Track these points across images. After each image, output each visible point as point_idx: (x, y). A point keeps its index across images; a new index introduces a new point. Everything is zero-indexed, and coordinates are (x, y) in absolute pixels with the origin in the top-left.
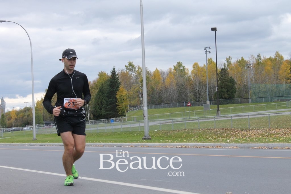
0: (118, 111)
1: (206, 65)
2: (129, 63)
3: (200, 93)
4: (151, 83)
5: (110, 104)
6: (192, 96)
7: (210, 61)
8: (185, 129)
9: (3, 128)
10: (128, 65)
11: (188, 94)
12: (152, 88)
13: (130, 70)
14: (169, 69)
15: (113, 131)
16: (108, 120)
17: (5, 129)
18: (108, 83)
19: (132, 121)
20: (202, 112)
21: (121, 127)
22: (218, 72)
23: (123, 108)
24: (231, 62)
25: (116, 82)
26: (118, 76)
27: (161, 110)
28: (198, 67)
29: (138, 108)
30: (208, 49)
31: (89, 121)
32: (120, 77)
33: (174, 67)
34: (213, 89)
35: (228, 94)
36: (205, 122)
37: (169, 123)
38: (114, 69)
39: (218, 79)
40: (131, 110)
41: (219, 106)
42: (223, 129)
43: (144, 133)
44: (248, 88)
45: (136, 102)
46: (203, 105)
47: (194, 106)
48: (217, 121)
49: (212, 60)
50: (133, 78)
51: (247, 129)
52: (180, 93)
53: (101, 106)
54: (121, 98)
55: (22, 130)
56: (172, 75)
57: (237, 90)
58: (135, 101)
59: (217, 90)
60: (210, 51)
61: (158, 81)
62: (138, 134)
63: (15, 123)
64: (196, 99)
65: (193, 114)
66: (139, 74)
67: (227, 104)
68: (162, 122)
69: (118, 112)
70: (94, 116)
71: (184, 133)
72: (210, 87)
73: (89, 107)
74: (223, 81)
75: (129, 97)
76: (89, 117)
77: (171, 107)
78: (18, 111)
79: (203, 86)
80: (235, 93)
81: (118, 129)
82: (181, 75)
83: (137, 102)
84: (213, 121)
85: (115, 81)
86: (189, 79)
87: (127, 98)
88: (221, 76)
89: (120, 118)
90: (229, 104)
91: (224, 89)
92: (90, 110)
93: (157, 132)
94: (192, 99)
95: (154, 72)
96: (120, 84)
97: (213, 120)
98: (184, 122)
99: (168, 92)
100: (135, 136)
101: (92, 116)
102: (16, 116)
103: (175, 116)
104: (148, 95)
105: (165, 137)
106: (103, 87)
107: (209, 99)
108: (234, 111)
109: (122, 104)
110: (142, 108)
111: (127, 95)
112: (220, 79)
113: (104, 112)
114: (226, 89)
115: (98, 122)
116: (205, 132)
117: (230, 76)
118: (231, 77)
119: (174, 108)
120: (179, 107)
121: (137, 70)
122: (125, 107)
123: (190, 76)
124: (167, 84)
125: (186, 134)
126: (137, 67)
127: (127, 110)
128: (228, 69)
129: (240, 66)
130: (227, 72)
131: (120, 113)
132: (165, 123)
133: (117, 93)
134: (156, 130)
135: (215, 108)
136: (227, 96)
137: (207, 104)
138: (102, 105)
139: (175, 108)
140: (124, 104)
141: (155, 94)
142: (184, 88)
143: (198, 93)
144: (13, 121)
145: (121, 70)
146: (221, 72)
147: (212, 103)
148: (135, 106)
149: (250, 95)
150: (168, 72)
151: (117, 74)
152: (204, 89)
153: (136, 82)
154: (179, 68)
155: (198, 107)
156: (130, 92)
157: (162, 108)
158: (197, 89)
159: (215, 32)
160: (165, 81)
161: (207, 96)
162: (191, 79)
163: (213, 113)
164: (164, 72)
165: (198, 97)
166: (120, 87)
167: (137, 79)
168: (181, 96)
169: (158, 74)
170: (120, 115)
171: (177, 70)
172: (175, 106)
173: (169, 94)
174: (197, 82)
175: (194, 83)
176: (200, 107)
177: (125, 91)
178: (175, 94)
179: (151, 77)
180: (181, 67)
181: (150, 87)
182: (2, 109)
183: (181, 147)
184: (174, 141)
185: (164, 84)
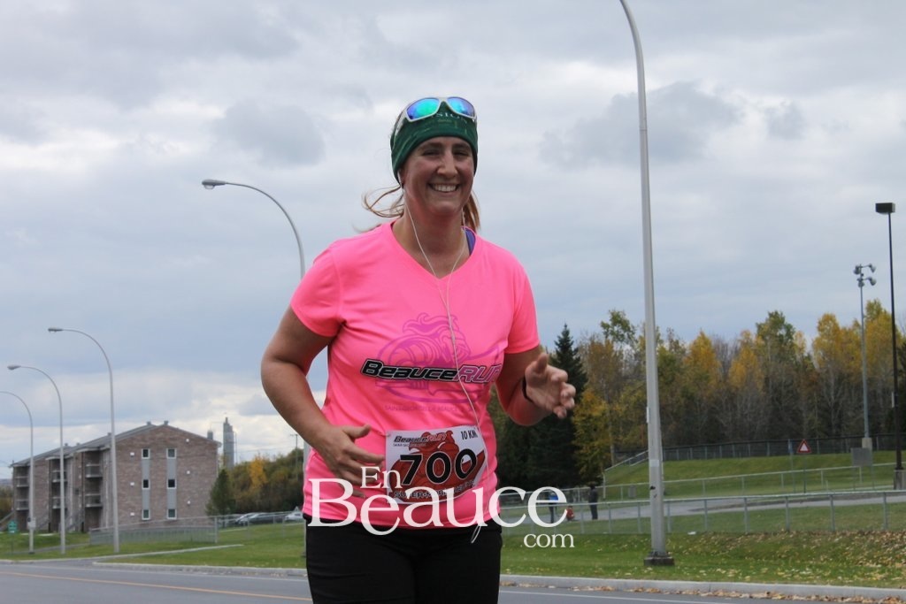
0: (577, 465)
1: (860, 323)
2: (612, 314)
3: (840, 412)
4: (683, 377)
5: (552, 443)
6: (817, 422)
7: (874, 309)
8: (788, 531)
9: (224, 513)
10: (610, 323)
11: (804, 415)
13: (617, 336)
14: (742, 334)
17: (230, 518)
19: (620, 498)
20: (847, 473)
22: (899, 345)
23: (593, 456)
25: (574, 373)
26: (578, 356)
27: (713, 463)
28: (836, 329)
29: (641, 458)
30: (866, 272)
32: (585, 359)
33: (759, 327)
34: (884, 399)
37: (739, 505)
38: (566, 333)
39: (900, 367)
40: (619, 462)
41: (902, 452)
45: (635, 437)
46: (850, 451)
47: (823, 452)
49: (879, 305)
50: (626, 361)
52: (778, 410)
53: (525, 448)
54: (588, 424)
55: (280, 521)
56: (752, 354)
58: (633, 436)
59: (895, 404)
60: (875, 276)
61: (708, 372)
63: (262, 498)
64: (827, 430)
65: (819, 477)
69: (579, 469)
71: (782, 543)
72: (875, 392)
75: (614, 423)
77: (748, 456)
78: (272, 460)
79: (850, 391)
82: (779, 354)
83: (641, 437)
84: (879, 505)
85: (571, 370)
86: (804, 366)
87: (606, 426)
93: (694, 540)
94: (817, 431)
95: (695, 343)
96: (586, 381)
97: (881, 501)
98: (784, 506)
99: (739, 407)
102: (264, 477)
103: (759, 483)
107: (871, 431)
109: (591, 444)
111: (608, 414)
113: (535, 468)
116: (853, 541)
119: (757, 459)
120: (771, 455)
121: (639, 336)
122: (601, 454)
123: (809, 357)
124: (736, 380)
125: (789, 547)
126: (639, 326)
127: (607, 462)
131: (583, 474)
132: (726, 507)
134: (693, 533)
135: (889, 460)
137: (864, 446)
138: (529, 447)
139: (760, 459)
140: (596, 443)
141: (695, 413)
142: (790, 395)
143: (836, 411)
144: (255, 490)
145: (589, 335)
147: (881, 445)
148: (631, 451)
150: (739, 345)
151: (576, 350)
152: (854, 401)
153: (637, 373)
154: (776, 331)
155: (834, 456)
156: (617, 407)
157: (718, 457)
158: (830, 400)
159: (887, 216)
160: (730, 371)
161: (863, 420)
162: (813, 367)
163: (883, 475)
164: (724, 343)
165: (833, 423)
166: (583, 391)
167: (639, 364)
168: (781, 419)
169: (706, 349)
170: (583, 477)
171: (767, 338)
172: (760, 453)
173: (742, 415)
174: (832, 375)
175: (822, 379)
176: (843, 456)
177: (600, 404)
178: (759, 414)
179: (684, 358)
180: (781, 329)
181: (679, 392)
182: (225, 453)
183: (765, 595)
184: (744, 576)
185: (724, 381)
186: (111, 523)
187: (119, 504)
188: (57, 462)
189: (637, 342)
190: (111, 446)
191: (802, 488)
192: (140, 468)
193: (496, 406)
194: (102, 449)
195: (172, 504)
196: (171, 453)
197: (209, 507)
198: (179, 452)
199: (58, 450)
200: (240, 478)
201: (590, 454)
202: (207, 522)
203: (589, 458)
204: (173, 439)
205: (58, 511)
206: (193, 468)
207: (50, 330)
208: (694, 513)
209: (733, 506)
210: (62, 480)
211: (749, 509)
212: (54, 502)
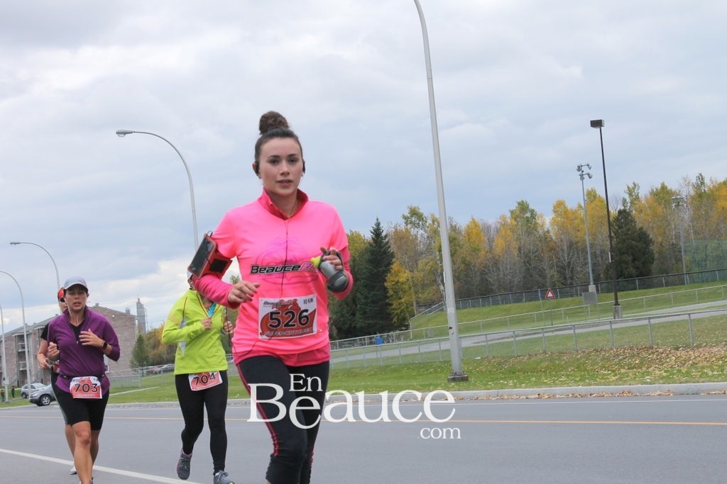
0: (391, 316)
1: (583, 205)
2: (410, 208)
3: (572, 268)
4: (462, 251)
5: (373, 302)
6: (556, 276)
7: (591, 196)
8: (545, 352)
9: (142, 366)
10: (409, 215)
11: (547, 272)
12: (464, 261)
13: (414, 224)
14: (500, 218)
15: (382, 364)
16: (371, 338)
17: (147, 369)
18: (367, 256)
19: (423, 337)
20: (579, 310)
21: (400, 353)
22: (611, 219)
23: (401, 310)
24: (638, 195)
25: (385, 252)
26: (387, 240)
27: (486, 309)
28: (566, 211)
29: (435, 309)
30: (585, 169)
32: (392, 242)
33: (512, 212)
34: (602, 257)
35: (637, 268)
36: (588, 334)
37: (507, 338)
38: (378, 224)
39: (613, 234)
40: (420, 312)
41: (618, 294)
42: (631, 348)
43: (451, 365)
44: (680, 252)
45: (431, 295)
46: (581, 295)
47: (561, 297)
48: (615, 329)
49: (595, 192)
50: (420, 242)
51: (687, 347)
52: (528, 269)
53: (354, 307)
54: (396, 287)
56: (509, 231)
57: (656, 256)
58: (428, 294)
59: (612, 259)
60: (591, 172)
61: (478, 245)
62: (439, 367)
63: (168, 353)
64: (563, 281)
65: (561, 314)
66: (435, 233)
67: (636, 289)
68: (490, 337)
69: (392, 319)
70: (339, 330)
71: (541, 361)
72: (595, 252)
74: (623, 237)
75: (415, 285)
77: (510, 303)
79: (578, 253)
80: (653, 263)
81: (393, 358)
82: (527, 230)
83: (434, 295)
84: (606, 330)
85: (382, 250)
86: (545, 238)
87: (410, 288)
88: (617, 228)
89: (398, 332)
90: (639, 289)
91: (626, 255)
93: (479, 363)
94: (557, 283)
95: (468, 226)
96: (394, 257)
97: (608, 327)
98: (540, 335)
99: (501, 269)
100: (431, 373)
101: (335, 332)
103: (519, 321)
104: (456, 278)
105: (500, 373)
106: (355, 266)
107: (594, 280)
108: (653, 304)
109: (400, 301)
110: (444, 307)
111: (410, 280)
112: (615, 234)
113: (361, 320)
114: (631, 256)
115: (350, 344)
116: (590, 356)
117: (639, 225)
118: (641, 229)
119: (516, 304)
120: (526, 301)
121: (430, 224)
122: (407, 308)
123: (548, 232)
124: (497, 251)
125: (546, 363)
126: (430, 216)
127: (412, 313)
128: (632, 211)
129: (660, 204)
130: (630, 218)
131: (395, 322)
132: (499, 339)
133: (387, 278)
134: (479, 358)
135: (609, 299)
136: (632, 270)
137: (590, 291)
138: (356, 306)
139: (519, 304)
140: (403, 300)
141: (471, 275)
142: (537, 258)
143: (569, 268)
145: (393, 225)
146: (617, 219)
147: (602, 289)
148: (428, 305)
149: (687, 267)
150: (499, 225)
151: (386, 236)
152: (582, 260)
153: (429, 249)
154: (524, 213)
155: (570, 299)
156: (416, 274)
157: (489, 305)
158: (565, 260)
159: (599, 129)
160: (494, 244)
161: (589, 273)
162: (551, 238)
163: (605, 310)
164: (488, 225)
165: (568, 276)
166: (392, 264)
167: (430, 243)
168: (531, 276)
169: (476, 230)
170: (396, 324)
171: (518, 219)
172: (518, 300)
173: (504, 274)
174: (565, 243)
175: (558, 246)
176: (576, 299)
177: (405, 272)
178: (516, 273)
180: (527, 213)
181: (459, 260)
182: (139, 324)
183: (537, 396)
184: (520, 384)
185: (490, 252)
188: (23, 336)
189: (428, 227)
191: (550, 323)
197: (132, 362)
199: (22, 328)
200: (151, 341)
201: (399, 309)
202: (131, 373)
203: (399, 311)
205: (24, 373)
207: (11, 243)
208: (477, 345)
209: (502, 338)
210: (26, 350)
211: (517, 339)
212: (22, 365)
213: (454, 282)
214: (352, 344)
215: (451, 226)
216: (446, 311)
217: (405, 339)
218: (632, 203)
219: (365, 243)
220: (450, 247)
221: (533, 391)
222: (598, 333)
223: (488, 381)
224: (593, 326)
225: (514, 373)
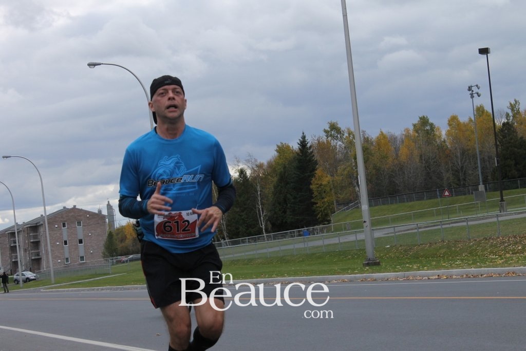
0: (316, 213)
1: (473, 119)
2: (330, 124)
3: (465, 171)
4: (373, 158)
5: (300, 201)
6: (452, 178)
7: (480, 111)
8: (443, 241)
9: (112, 256)
10: (329, 129)
11: (444, 175)
12: (375, 167)
13: (334, 137)
14: (404, 131)
15: (308, 252)
16: (299, 232)
17: (116, 259)
18: (295, 164)
19: (342, 230)
20: (471, 206)
21: (323, 243)
22: (497, 132)
23: (324, 207)
24: (519, 110)
25: (310, 161)
26: (311, 150)
27: (394, 206)
28: (459, 124)
29: (352, 206)
30: (475, 89)
31: (265, 235)
32: (315, 151)
33: (415, 125)
34: (489, 162)
35: (519, 170)
36: (479, 225)
37: (412, 229)
38: (304, 137)
39: (498, 143)
40: (339, 209)
41: (504, 192)
42: (515, 237)
43: (365, 253)
45: (348, 195)
46: (472, 193)
47: (456, 195)
48: (502, 221)
49: (483, 108)
50: (339, 151)
52: (428, 173)
53: (285, 206)
54: (320, 189)
56: (412, 142)
58: (346, 194)
59: (498, 164)
60: (480, 92)
61: (387, 154)
62: (356, 255)
63: (133, 246)
64: (458, 182)
65: (456, 210)
66: (351, 144)
67: (518, 188)
68: (397, 229)
69: (317, 215)
70: (273, 225)
71: (440, 248)
72: (484, 158)
73: (262, 209)
74: (507, 145)
75: (335, 187)
76: (264, 228)
77: (414, 201)
79: (469, 159)
81: (317, 247)
82: (427, 140)
83: (351, 195)
84: (494, 222)
85: (308, 158)
86: (442, 147)
87: (331, 189)
88: (501, 137)
89: (321, 226)
90: (521, 188)
91: (509, 160)
92: (265, 215)
93: (389, 250)
94: (452, 183)
95: (378, 138)
96: (317, 164)
97: (495, 220)
98: (439, 227)
99: (406, 173)
100: (349, 259)
101: (270, 226)
102: (134, 234)
103: (421, 216)
104: (369, 181)
105: (406, 258)
106: (285, 172)
107: (483, 181)
109: (323, 201)
110: (359, 205)
111: (331, 183)
112: (500, 143)
113: (291, 217)
114: (514, 161)
115: (281, 236)
117: (520, 135)
118: (522, 138)
119: (420, 202)
120: (427, 199)
121: (346, 136)
122: (329, 206)
123: (444, 141)
124: (403, 158)
125: (444, 250)
126: (346, 130)
127: (332, 210)
128: (514, 124)
130: (512, 129)
131: (319, 218)
132: (404, 231)
133: (312, 182)
134: (388, 246)
135: (496, 196)
136: (515, 173)
137: (480, 190)
138: (287, 205)
140: (326, 200)
141: (381, 178)
142: (435, 164)
143: (462, 171)
144: (129, 242)
145: (317, 138)
146: (502, 130)
147: (490, 189)
148: (346, 203)
150: (404, 137)
151: (311, 147)
152: (473, 164)
153: (346, 158)
154: (424, 127)
155: (463, 197)
156: (336, 178)
157: (396, 203)
158: (458, 165)
159: (486, 56)
160: (399, 152)
161: (479, 175)
162: (447, 147)
163: (493, 206)
164: (395, 137)
165: (461, 178)
166: (316, 170)
167: (347, 152)
168: (431, 178)
169: (385, 141)
170: (319, 220)
171: (420, 132)
172: (420, 198)
173: (408, 177)
174: (459, 151)
175: (453, 153)
176: (469, 197)
177: (327, 177)
178: (418, 176)
179: (372, 148)
180: (427, 126)
181: (371, 166)
182: (109, 222)
183: (437, 277)
184: (423, 267)
185: (396, 159)
186: (48, 267)
187: (52, 255)
188: (14, 233)
189: (345, 139)
190: (44, 222)
191: (447, 217)
192: (61, 234)
193: (266, 183)
194: (38, 224)
195: (82, 254)
196: (79, 224)
197: (104, 253)
198: (83, 223)
199: (13, 227)
200: (119, 236)
201: (323, 207)
202: (103, 262)
203: (323, 209)
204: (80, 216)
205: (16, 263)
206: (93, 231)
207: (3, 157)
208: (387, 235)
209: (408, 230)
210: (17, 244)
211: (420, 230)
212: (14, 257)
213: (367, 185)
214: (284, 236)
215: (365, 138)
216: (361, 208)
217: (327, 232)
218: (514, 116)
219: (293, 153)
220: (364, 155)
221: (433, 273)
222: (487, 225)
223: (396, 265)
224: (483, 219)
225: (418, 258)
